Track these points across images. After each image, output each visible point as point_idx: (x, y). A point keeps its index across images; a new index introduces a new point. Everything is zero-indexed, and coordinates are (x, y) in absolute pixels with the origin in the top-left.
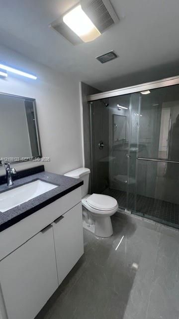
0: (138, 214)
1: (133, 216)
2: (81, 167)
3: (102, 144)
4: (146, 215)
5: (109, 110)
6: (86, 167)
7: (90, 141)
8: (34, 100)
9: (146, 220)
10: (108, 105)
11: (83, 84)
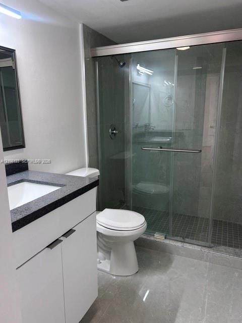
0: (176, 238)
1: (167, 242)
2: (83, 167)
3: (115, 129)
4: (187, 240)
5: (124, 72)
6: (90, 166)
7: (96, 124)
8: (13, 51)
9: (187, 246)
10: (124, 64)
11: (85, 28)
